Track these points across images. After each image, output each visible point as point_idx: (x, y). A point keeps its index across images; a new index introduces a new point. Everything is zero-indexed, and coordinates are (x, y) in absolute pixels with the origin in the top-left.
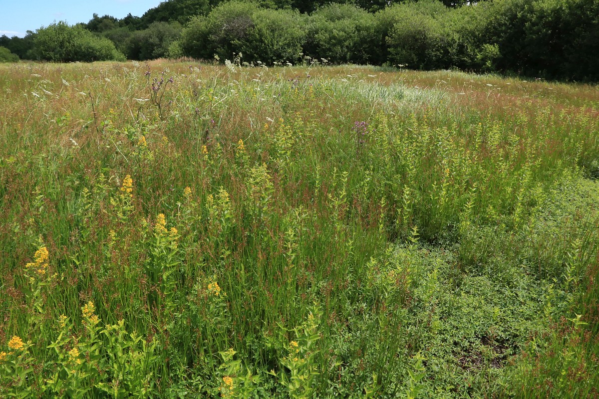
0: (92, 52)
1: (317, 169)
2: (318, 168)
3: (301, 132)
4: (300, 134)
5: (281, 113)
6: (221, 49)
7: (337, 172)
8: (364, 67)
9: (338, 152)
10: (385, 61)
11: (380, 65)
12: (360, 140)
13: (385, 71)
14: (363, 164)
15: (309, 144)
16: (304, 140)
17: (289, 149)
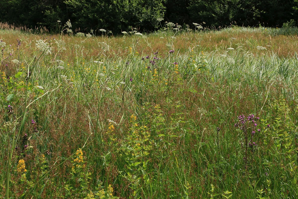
1: (185, 188)
2: (187, 185)
3: (162, 132)
4: (161, 135)
5: (134, 105)
6: (51, 12)
7: (216, 191)
8: (255, 30)
9: (218, 160)
10: (286, 19)
11: (280, 26)
12: (249, 142)
13: (287, 34)
14: (256, 177)
15: (174, 151)
16: (166, 143)
17: (145, 158)
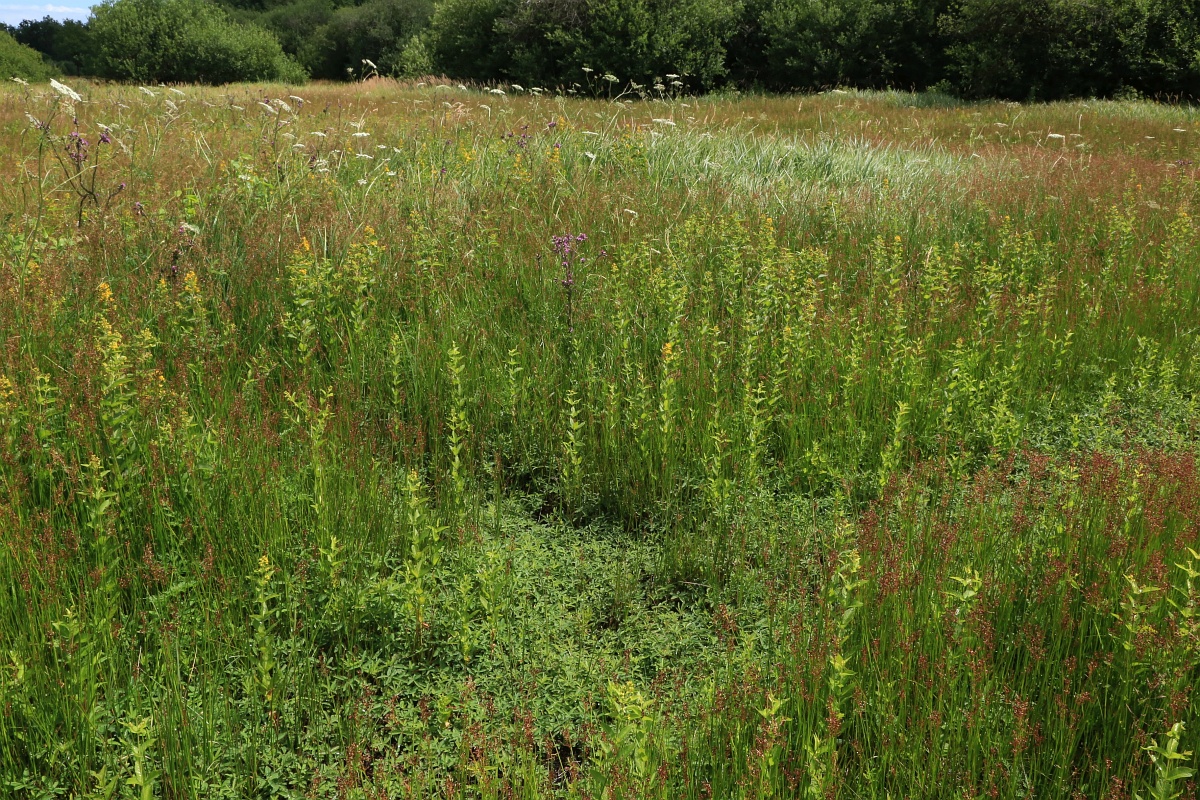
0: (226, 61)
